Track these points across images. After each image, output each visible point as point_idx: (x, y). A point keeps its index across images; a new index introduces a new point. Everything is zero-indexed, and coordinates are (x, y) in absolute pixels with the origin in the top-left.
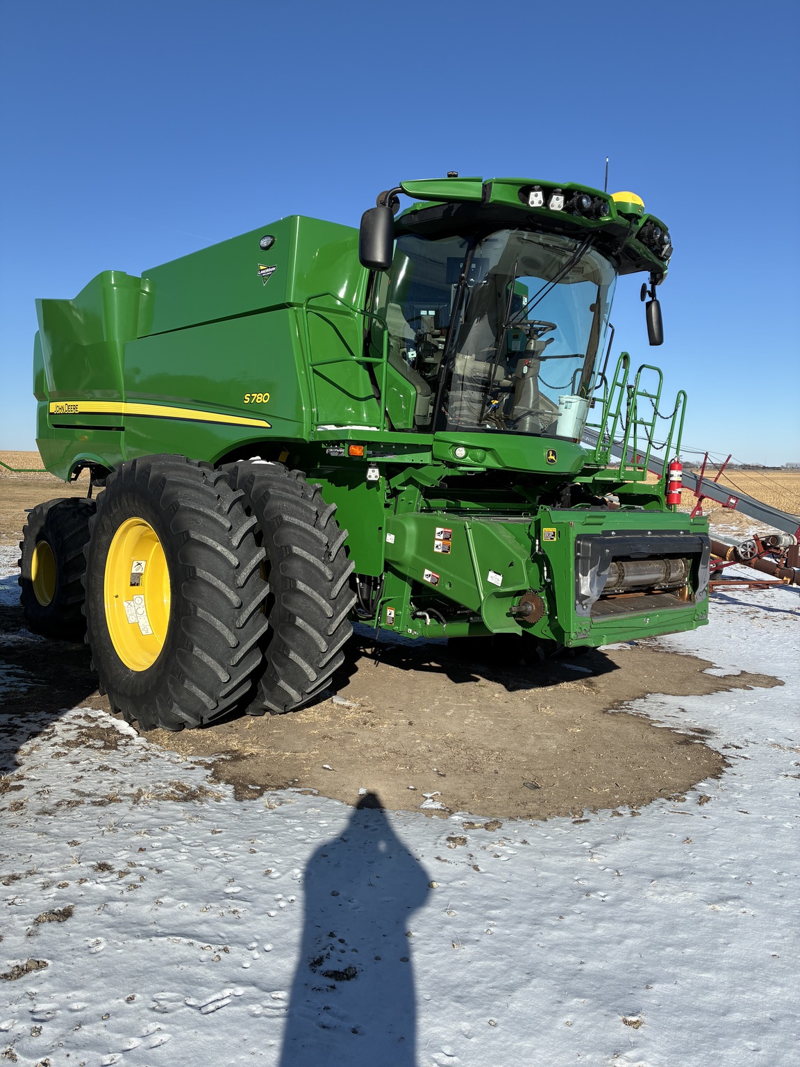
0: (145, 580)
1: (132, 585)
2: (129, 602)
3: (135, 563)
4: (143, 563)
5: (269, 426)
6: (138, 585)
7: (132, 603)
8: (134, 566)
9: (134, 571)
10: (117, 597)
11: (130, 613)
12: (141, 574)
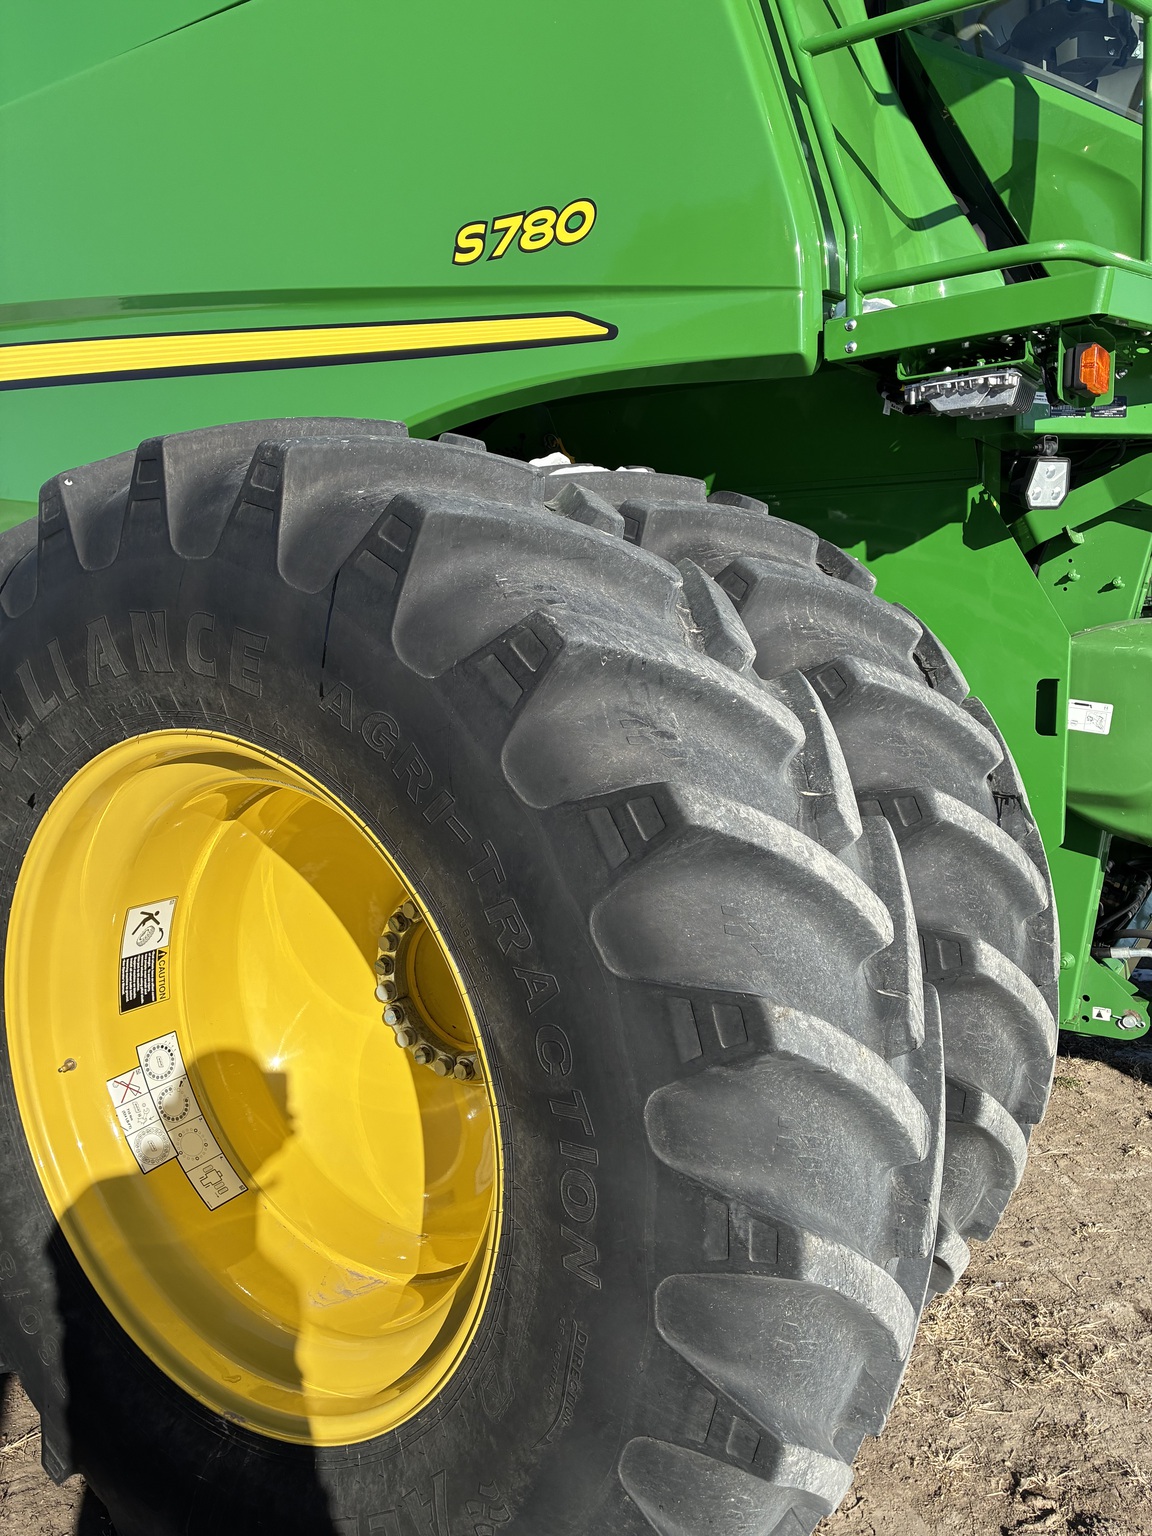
0: (174, 977)
1: (127, 1006)
2: (125, 1078)
3: (135, 917)
4: (165, 910)
5: (605, 331)
6: (148, 999)
7: (138, 1080)
8: (130, 928)
9: (131, 949)
10: (69, 1066)
11: (136, 1126)
12: (158, 954)
